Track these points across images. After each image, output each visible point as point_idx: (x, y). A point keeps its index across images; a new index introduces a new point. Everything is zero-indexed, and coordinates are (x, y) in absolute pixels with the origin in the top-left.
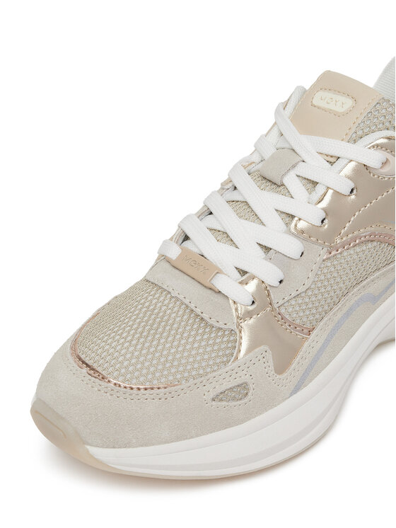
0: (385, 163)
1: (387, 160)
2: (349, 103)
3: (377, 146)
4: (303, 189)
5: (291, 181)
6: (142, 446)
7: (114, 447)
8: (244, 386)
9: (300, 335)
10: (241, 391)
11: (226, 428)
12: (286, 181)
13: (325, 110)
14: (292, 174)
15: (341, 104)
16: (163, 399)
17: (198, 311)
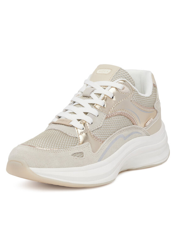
0: (123, 89)
1: (124, 87)
2: (109, 71)
3: (120, 83)
4: (97, 97)
5: (93, 95)
6: (49, 168)
7: (39, 168)
8: (82, 153)
9: (100, 142)
10: (81, 154)
11: (77, 167)
12: (91, 96)
13: (101, 74)
14: (93, 94)
15: (107, 71)
16: (55, 153)
17: (65, 132)
